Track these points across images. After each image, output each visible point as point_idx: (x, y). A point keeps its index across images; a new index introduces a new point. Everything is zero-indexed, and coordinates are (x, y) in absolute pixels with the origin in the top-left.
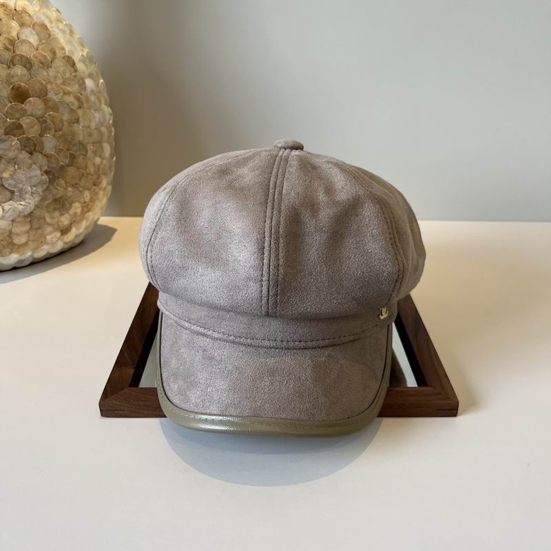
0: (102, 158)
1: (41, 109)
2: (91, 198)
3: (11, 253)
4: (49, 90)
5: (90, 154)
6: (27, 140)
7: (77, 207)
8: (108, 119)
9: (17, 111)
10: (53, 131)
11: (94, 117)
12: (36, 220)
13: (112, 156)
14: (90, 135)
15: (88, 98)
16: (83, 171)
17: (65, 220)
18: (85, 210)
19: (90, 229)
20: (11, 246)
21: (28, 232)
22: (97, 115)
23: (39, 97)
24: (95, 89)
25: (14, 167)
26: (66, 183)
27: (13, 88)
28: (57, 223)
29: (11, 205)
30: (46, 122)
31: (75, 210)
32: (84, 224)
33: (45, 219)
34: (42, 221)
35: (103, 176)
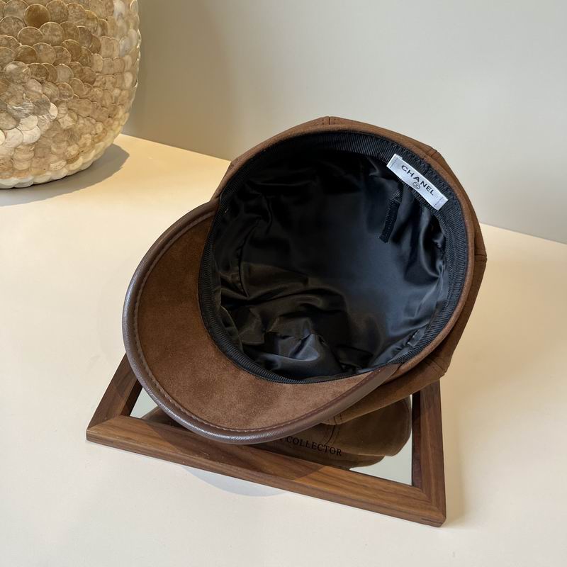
0: (122, 90)
1: (59, 36)
2: (104, 129)
3: (10, 176)
4: (70, 14)
5: (109, 85)
6: (39, 68)
7: (87, 139)
8: (134, 44)
9: (32, 36)
10: (70, 59)
11: (118, 45)
12: (41, 149)
13: (133, 84)
14: (111, 66)
15: (115, 24)
16: (99, 104)
17: (73, 150)
18: (96, 140)
19: (99, 156)
20: (11, 170)
21: (31, 159)
22: (122, 42)
23: (58, 22)
24: (124, 13)
25: (22, 95)
26: (78, 115)
27: (30, 10)
28: (64, 153)
29: (14, 132)
30: (62, 50)
31: (84, 142)
32: (93, 153)
33: (50, 149)
34: (47, 151)
35: (120, 107)
